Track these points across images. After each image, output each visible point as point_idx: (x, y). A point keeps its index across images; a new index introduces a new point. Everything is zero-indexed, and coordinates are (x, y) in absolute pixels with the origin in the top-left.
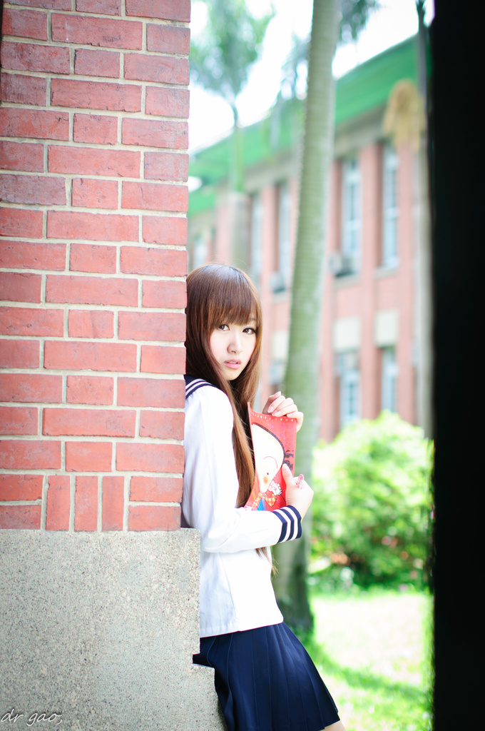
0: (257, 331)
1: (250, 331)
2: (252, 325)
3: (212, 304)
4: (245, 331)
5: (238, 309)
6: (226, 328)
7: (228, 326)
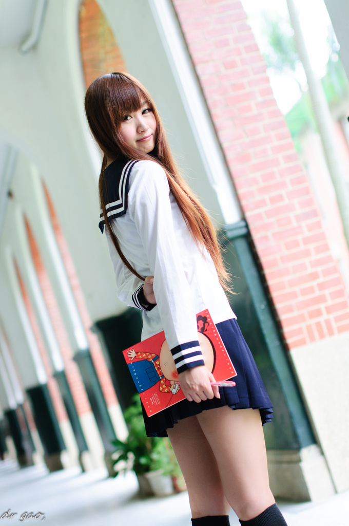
0: (151, 109)
1: (147, 111)
2: (145, 107)
3: (109, 106)
4: (144, 112)
5: (129, 100)
6: (129, 118)
7: (130, 116)
